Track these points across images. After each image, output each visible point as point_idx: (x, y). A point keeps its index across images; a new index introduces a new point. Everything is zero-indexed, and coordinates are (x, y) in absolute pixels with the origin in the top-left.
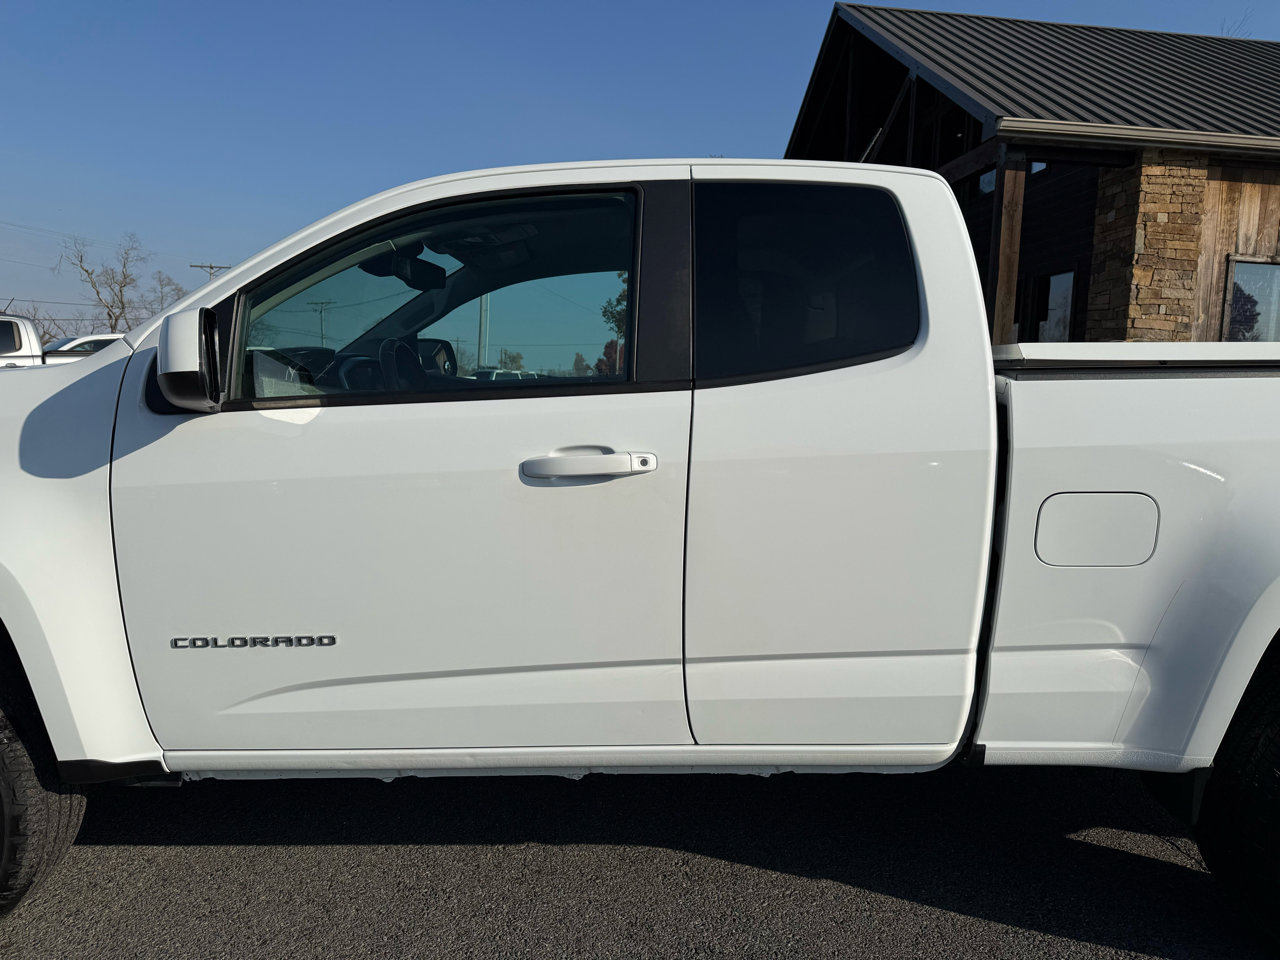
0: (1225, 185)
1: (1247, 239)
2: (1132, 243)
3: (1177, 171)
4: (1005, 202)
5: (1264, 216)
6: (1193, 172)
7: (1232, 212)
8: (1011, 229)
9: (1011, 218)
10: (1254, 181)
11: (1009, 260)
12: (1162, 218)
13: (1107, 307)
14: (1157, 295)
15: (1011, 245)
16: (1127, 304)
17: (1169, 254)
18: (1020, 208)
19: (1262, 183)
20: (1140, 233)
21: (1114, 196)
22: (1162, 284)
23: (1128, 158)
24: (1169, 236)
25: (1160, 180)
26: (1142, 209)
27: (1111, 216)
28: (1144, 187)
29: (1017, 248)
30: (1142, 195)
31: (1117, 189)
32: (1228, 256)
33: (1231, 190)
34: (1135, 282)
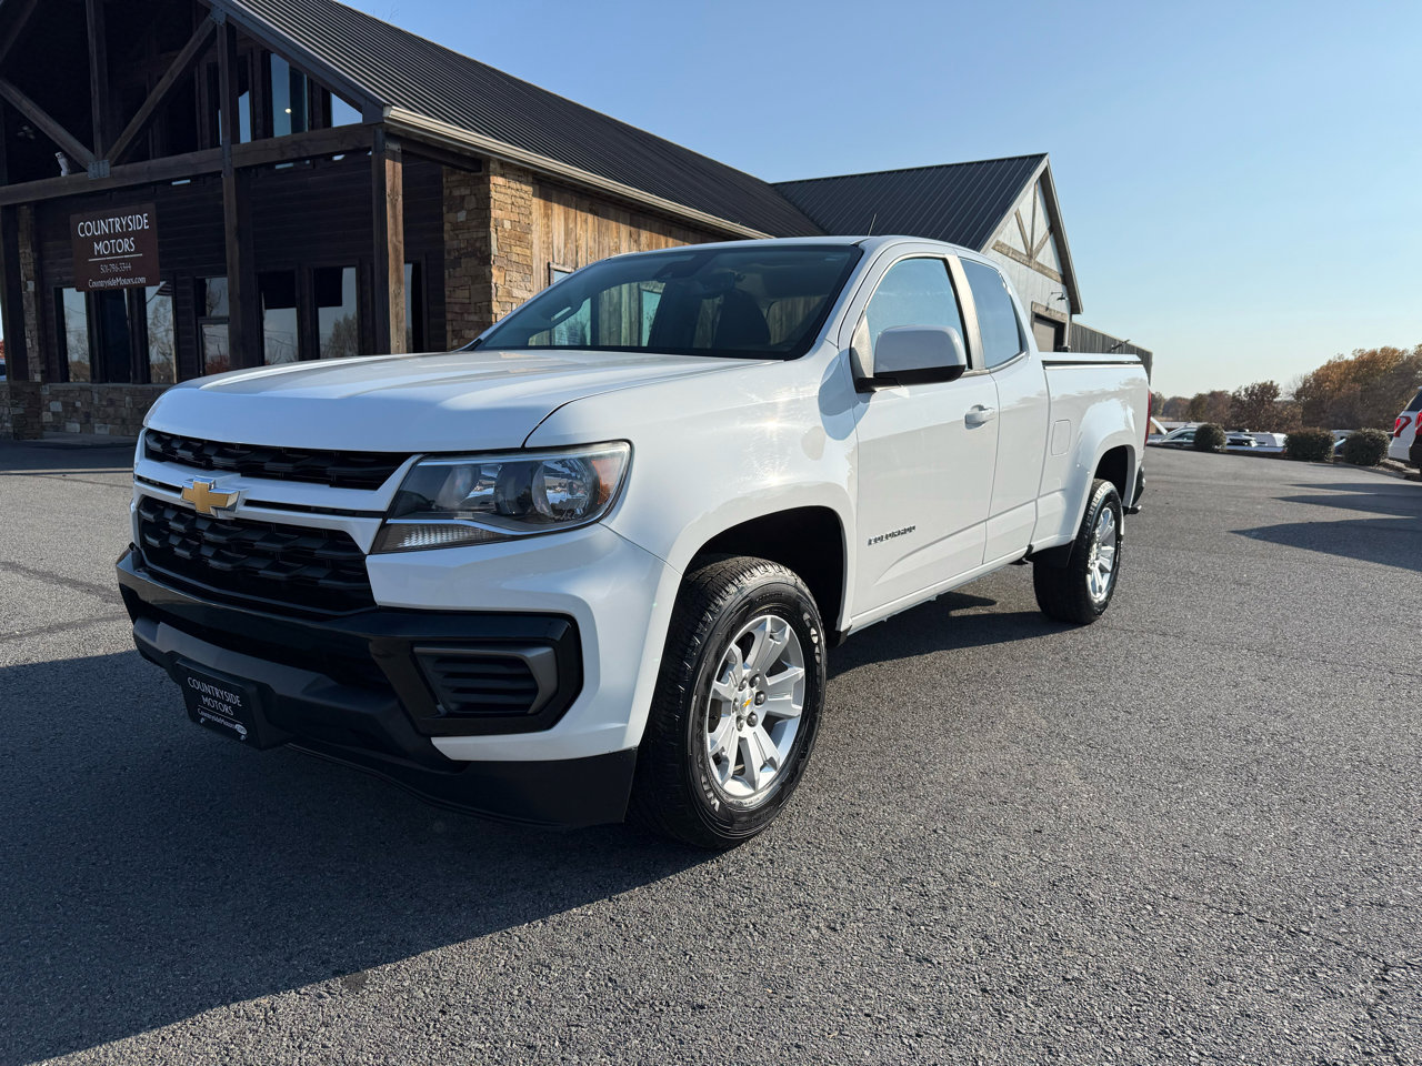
0: (542, 202)
1: (559, 252)
2: (488, 245)
3: (514, 185)
4: (388, 190)
5: (567, 233)
6: (524, 187)
7: (548, 227)
8: (395, 217)
9: (394, 207)
10: (559, 203)
11: (396, 249)
12: (507, 225)
13: (468, 301)
14: (509, 294)
15: (396, 234)
16: (490, 301)
17: (515, 258)
18: (400, 199)
19: (564, 205)
20: (493, 235)
21: (463, 198)
22: (512, 284)
23: (476, 165)
24: (513, 242)
25: (503, 190)
26: (493, 215)
27: (462, 216)
28: (493, 194)
29: (401, 238)
30: (492, 200)
31: (464, 191)
32: (549, 264)
33: (546, 207)
34: (494, 280)
